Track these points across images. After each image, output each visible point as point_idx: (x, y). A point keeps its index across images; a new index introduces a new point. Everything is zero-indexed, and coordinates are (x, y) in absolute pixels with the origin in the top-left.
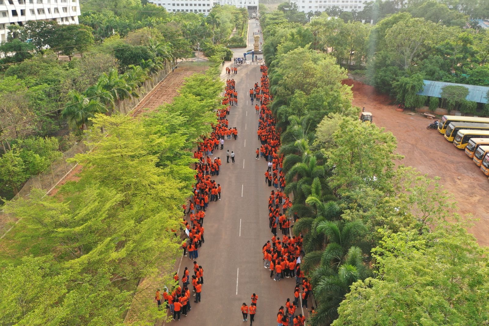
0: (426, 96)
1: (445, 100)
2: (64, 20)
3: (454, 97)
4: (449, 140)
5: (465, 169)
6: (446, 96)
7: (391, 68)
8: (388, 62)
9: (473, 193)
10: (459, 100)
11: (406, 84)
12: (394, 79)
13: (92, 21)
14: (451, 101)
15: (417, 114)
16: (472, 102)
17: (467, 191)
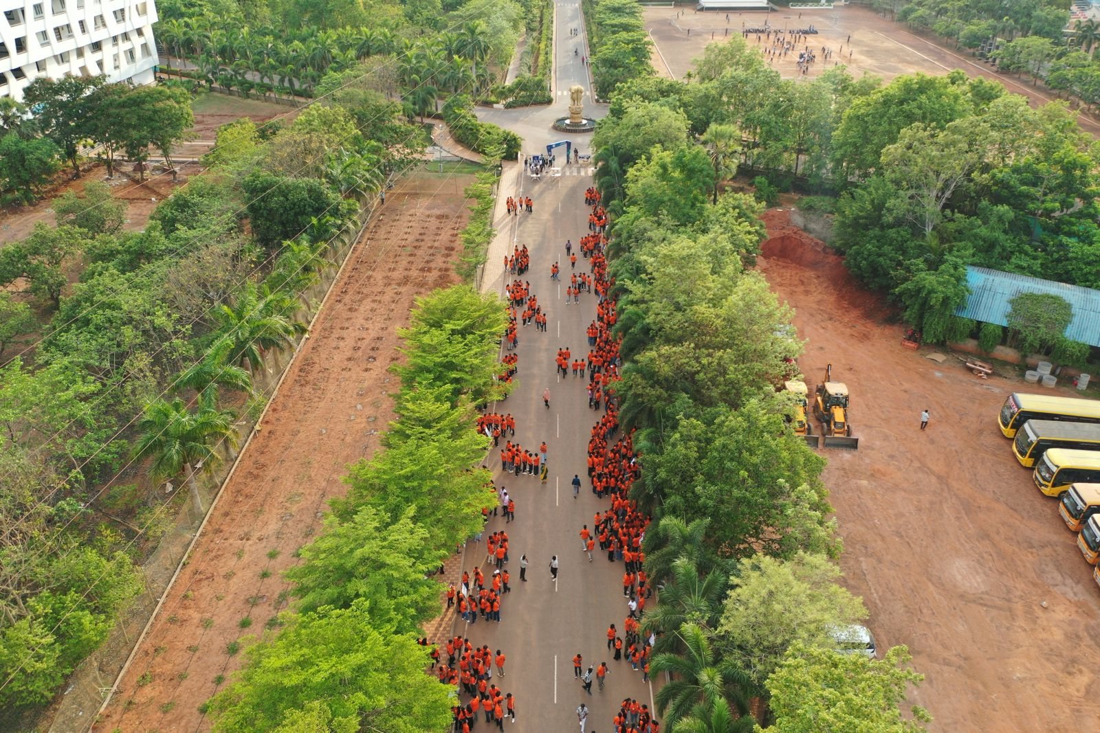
0: (972, 321)
1: (1017, 332)
2: (120, 41)
3: (1038, 328)
4: (1023, 464)
5: (1058, 567)
6: (1019, 323)
7: (892, 233)
8: (888, 219)
9: (1074, 661)
10: (1048, 337)
11: (931, 292)
12: (899, 264)
13: (185, 34)
14: (1031, 338)
15: (950, 357)
16: (1078, 343)
17: (1060, 655)
